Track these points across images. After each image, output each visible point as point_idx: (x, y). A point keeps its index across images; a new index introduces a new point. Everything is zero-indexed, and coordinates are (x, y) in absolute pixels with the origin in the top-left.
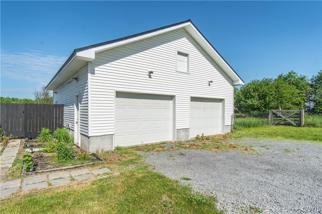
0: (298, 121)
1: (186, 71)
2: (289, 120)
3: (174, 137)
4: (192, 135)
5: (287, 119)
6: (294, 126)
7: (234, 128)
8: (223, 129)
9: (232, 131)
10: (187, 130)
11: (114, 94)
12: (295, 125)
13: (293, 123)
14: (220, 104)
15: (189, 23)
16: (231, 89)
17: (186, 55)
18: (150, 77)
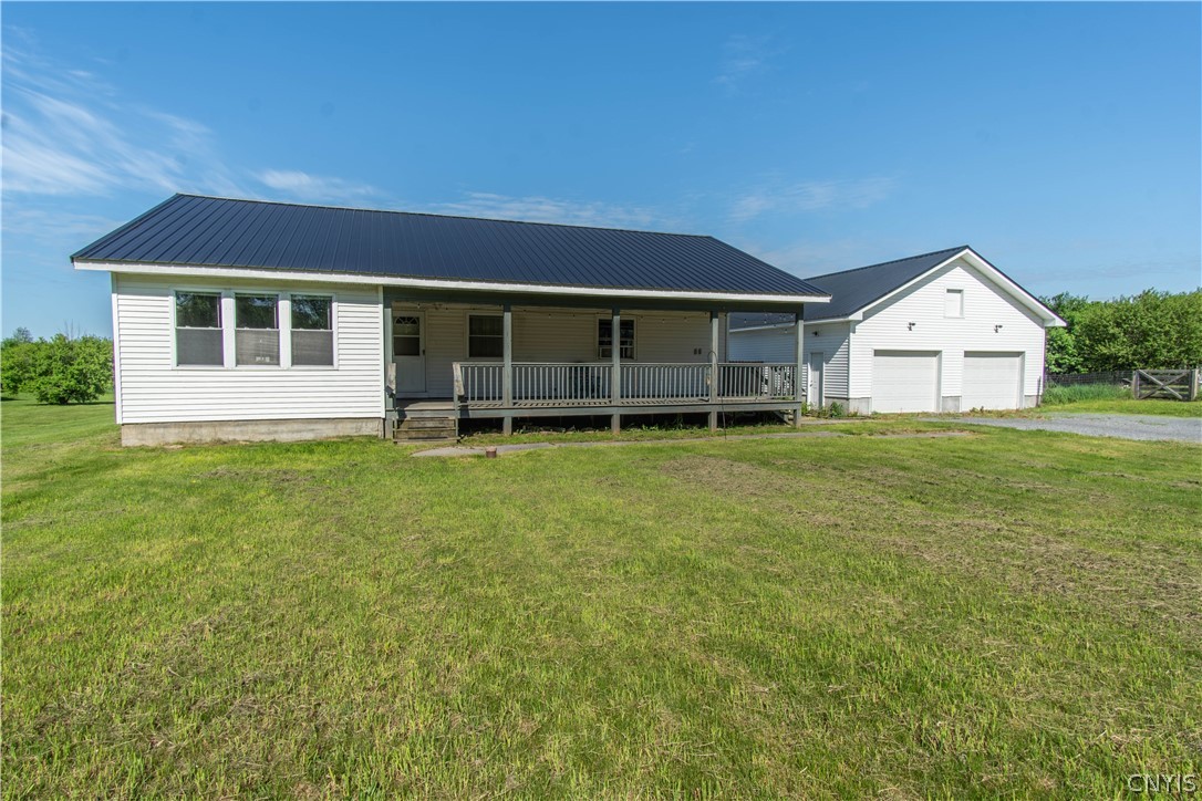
0: (1186, 390)
1: (958, 315)
2: (1170, 389)
3: (938, 407)
4: (965, 407)
5: (1167, 387)
6: (1180, 400)
7: (1044, 401)
8: (1021, 401)
9: (1038, 406)
10: (957, 398)
11: (873, 353)
12: (1180, 397)
13: (1177, 394)
14: (1017, 360)
15: (967, 251)
16: (1042, 332)
17: (960, 291)
18: (910, 329)
